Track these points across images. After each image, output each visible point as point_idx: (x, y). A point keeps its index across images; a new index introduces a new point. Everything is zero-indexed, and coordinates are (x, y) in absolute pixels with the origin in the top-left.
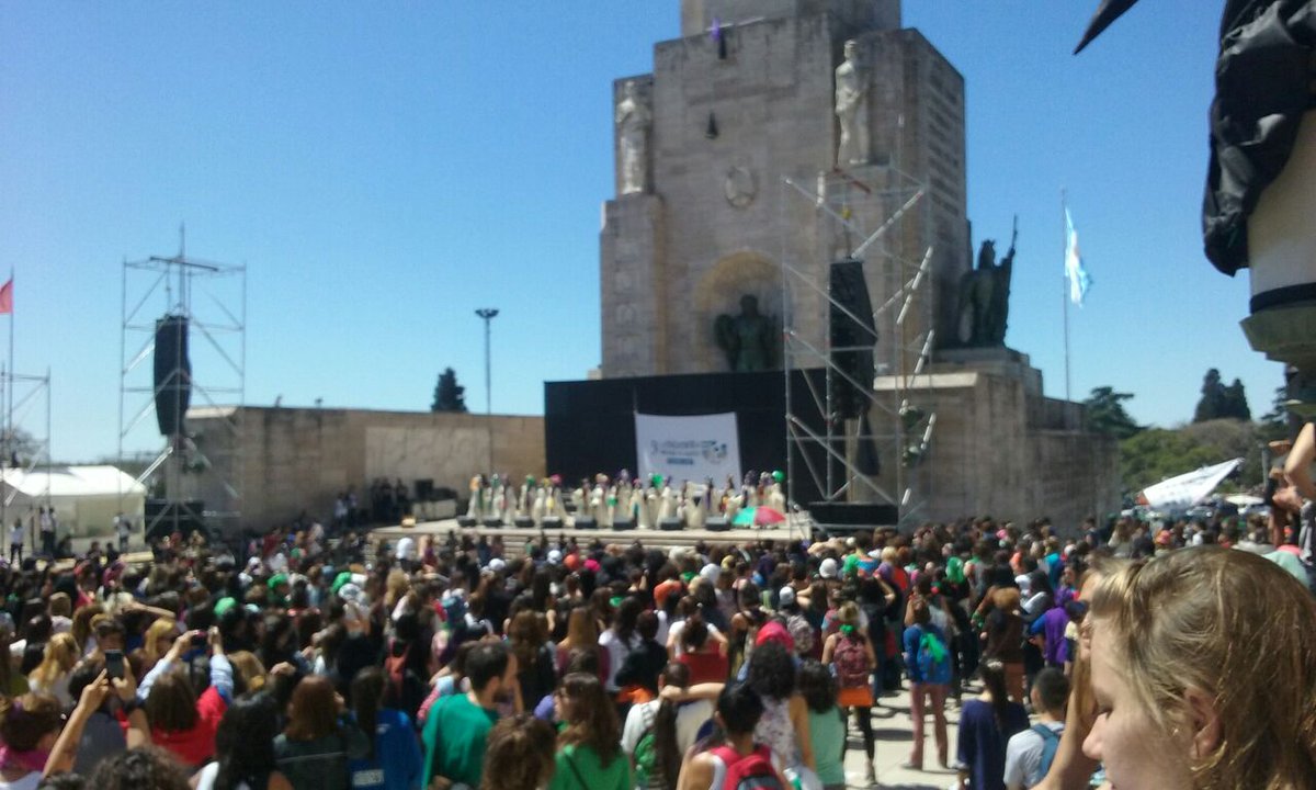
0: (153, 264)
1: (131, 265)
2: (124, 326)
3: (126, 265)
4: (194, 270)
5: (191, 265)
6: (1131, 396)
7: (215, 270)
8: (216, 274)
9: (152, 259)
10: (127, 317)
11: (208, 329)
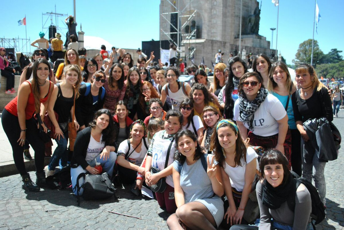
0: (47, 14)
1: (44, 14)
2: (43, 28)
3: (43, 14)
4: (59, 15)
5: (58, 14)
6: (342, 51)
7: (62, 15)
8: (62, 16)
9: (47, 13)
10: (43, 25)
11: (61, 29)
